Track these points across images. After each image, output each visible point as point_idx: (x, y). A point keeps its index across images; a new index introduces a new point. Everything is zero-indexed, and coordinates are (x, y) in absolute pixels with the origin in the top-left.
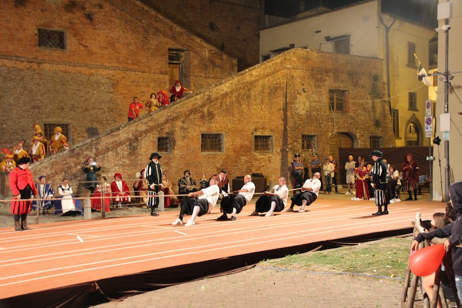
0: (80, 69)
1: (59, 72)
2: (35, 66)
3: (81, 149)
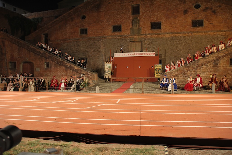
0: (209, 33)
1: (200, 35)
2: (190, 34)
3: (190, 64)
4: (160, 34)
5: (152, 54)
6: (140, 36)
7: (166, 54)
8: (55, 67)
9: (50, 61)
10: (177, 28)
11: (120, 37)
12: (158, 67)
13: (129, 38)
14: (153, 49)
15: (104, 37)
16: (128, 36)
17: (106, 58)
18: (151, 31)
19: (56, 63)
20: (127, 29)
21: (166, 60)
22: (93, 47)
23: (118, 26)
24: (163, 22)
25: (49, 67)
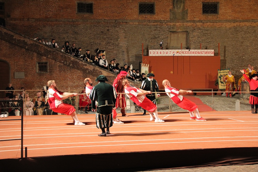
4: (217, 22)
5: (210, 53)
6: (185, 24)
7: (226, 53)
8: (60, 71)
9: (51, 60)
10: (243, 13)
11: (152, 24)
12: (223, 73)
13: (167, 25)
14: (206, 44)
15: (126, 21)
16: (165, 22)
17: (130, 56)
18: (203, 17)
19: (63, 64)
20: (164, 11)
21: (227, 62)
22: (105, 37)
23: (148, 4)
24: (221, 3)
25: (48, 71)
